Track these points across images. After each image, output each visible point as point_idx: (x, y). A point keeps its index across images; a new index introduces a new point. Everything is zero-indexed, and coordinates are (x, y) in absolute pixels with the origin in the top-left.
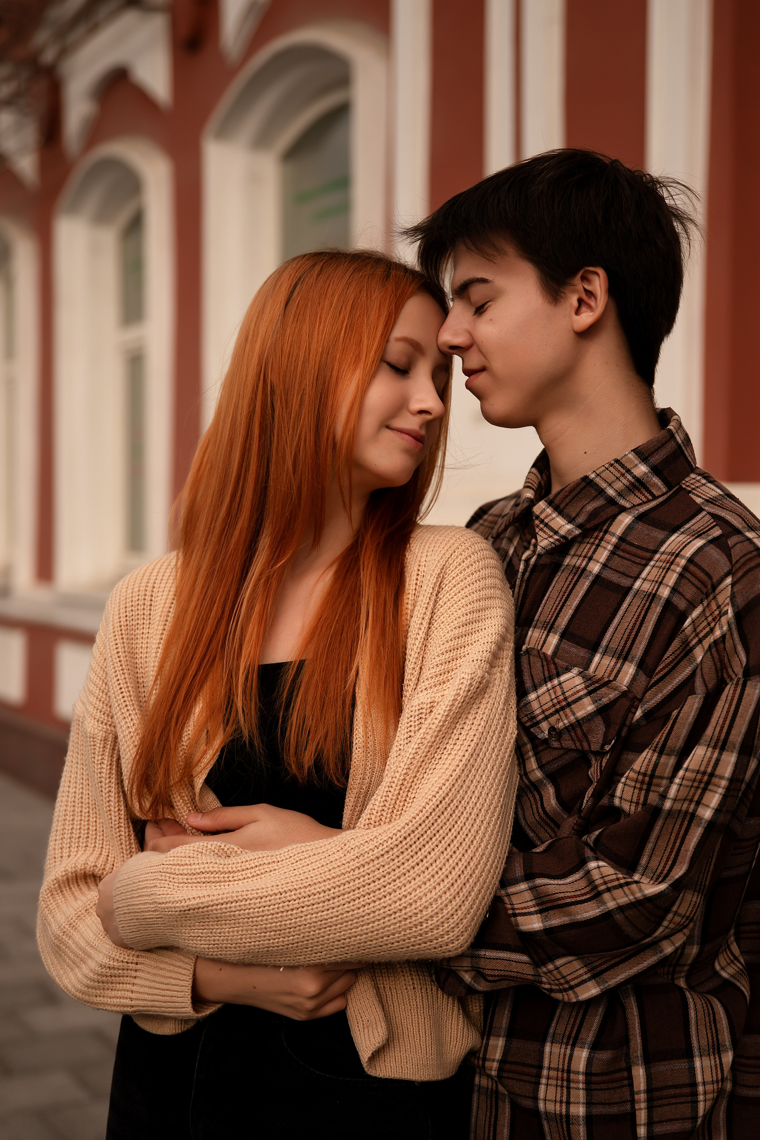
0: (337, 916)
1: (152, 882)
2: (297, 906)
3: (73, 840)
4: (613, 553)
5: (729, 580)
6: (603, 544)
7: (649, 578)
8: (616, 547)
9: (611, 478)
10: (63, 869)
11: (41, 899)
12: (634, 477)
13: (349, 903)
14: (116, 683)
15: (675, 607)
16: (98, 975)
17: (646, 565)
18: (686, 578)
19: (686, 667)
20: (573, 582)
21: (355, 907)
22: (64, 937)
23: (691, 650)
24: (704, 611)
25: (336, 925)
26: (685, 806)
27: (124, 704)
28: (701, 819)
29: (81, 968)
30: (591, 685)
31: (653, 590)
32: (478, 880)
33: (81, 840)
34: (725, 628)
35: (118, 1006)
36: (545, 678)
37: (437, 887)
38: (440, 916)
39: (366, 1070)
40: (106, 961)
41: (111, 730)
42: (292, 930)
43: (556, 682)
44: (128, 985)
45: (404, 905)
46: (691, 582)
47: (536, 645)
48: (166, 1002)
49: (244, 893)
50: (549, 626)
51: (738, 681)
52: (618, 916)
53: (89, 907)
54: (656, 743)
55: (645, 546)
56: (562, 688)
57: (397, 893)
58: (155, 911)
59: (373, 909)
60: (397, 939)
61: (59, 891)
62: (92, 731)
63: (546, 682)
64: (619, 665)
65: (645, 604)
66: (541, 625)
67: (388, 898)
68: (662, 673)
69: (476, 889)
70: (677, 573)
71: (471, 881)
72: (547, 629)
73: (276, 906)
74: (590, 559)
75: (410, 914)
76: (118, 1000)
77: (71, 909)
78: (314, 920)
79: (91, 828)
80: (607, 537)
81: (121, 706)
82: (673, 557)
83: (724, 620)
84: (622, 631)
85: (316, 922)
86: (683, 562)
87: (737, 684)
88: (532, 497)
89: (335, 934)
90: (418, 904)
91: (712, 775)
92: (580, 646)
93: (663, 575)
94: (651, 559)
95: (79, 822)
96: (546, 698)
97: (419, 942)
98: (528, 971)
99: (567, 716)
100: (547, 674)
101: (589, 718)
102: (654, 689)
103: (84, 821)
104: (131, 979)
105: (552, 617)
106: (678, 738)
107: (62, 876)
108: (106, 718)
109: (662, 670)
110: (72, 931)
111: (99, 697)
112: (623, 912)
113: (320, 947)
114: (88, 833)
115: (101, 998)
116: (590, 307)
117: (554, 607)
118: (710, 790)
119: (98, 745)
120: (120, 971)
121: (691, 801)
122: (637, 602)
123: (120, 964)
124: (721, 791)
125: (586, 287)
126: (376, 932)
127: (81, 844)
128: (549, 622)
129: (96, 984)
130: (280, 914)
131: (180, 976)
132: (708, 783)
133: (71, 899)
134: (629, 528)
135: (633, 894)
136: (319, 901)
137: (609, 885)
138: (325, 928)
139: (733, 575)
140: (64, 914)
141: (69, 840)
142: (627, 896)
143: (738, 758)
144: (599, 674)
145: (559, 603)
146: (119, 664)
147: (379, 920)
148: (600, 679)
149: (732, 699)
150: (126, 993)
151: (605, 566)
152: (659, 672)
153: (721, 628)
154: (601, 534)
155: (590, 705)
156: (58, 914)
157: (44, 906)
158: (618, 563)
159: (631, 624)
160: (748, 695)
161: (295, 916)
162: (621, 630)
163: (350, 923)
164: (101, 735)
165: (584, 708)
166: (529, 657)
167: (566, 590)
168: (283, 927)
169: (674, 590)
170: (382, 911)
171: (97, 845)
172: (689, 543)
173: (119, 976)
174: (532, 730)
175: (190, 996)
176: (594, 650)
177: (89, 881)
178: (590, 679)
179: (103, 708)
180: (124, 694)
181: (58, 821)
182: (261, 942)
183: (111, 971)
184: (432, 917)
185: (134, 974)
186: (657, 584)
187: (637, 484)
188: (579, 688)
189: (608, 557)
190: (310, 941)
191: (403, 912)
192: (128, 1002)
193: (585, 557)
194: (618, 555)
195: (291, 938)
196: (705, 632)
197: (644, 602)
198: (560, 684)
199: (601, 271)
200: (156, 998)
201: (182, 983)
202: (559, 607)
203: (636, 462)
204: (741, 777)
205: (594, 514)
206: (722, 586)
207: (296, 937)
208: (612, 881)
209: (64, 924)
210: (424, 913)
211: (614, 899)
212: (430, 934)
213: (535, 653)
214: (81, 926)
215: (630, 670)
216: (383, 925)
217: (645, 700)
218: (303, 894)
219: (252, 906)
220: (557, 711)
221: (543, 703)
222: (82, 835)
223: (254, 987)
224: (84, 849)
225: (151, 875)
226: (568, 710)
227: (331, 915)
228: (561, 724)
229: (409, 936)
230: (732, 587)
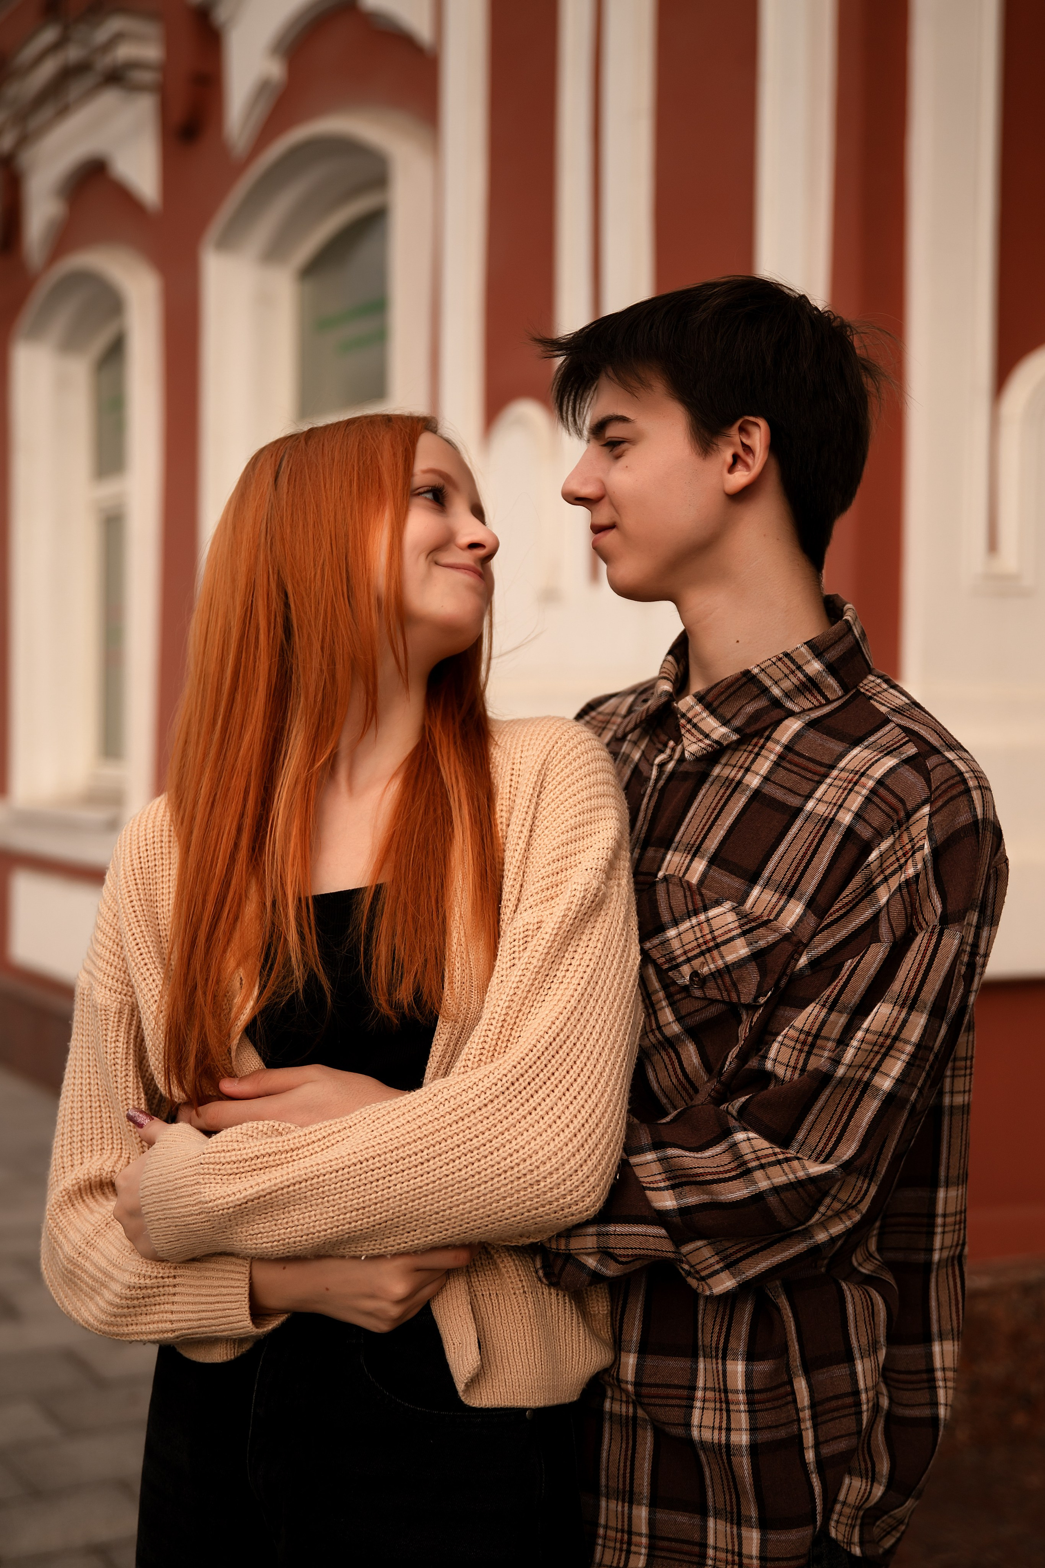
0: (434, 1182)
1: (192, 1178)
2: (384, 1174)
3: (85, 1143)
4: (776, 764)
5: (926, 810)
6: (764, 752)
7: (825, 798)
8: (781, 757)
9: (778, 675)
10: (73, 1177)
11: (48, 1217)
12: (806, 675)
13: (448, 1164)
14: (131, 938)
15: (858, 837)
16: (127, 1299)
17: (820, 783)
18: (874, 803)
19: (866, 909)
20: (725, 797)
21: (455, 1169)
22: (79, 1259)
23: (874, 888)
24: (893, 844)
25: (433, 1193)
26: (859, 1073)
27: (143, 963)
28: (878, 1089)
29: (102, 1295)
30: (746, 924)
31: (829, 814)
32: (606, 1132)
33: (94, 1141)
34: (920, 866)
35: (155, 1333)
36: (688, 912)
37: (556, 1138)
38: (561, 1172)
39: (463, 1398)
40: (134, 1280)
41: (128, 1001)
42: (378, 1205)
43: (702, 917)
44: (166, 1306)
45: (517, 1161)
46: (880, 808)
47: (677, 872)
48: (217, 1318)
49: (315, 1168)
50: (694, 849)
51: (933, 929)
52: (771, 1198)
53: (109, 1219)
54: (825, 997)
55: (818, 758)
56: (710, 925)
57: (507, 1147)
58: (199, 1214)
59: (478, 1170)
60: (509, 1205)
61: (70, 1205)
62: (104, 1002)
63: (689, 917)
64: (782, 903)
65: (819, 830)
66: (683, 848)
67: (495, 1154)
68: (838, 914)
69: (604, 1142)
70: (863, 796)
71: (597, 1131)
72: (692, 852)
73: (358, 1178)
74: (748, 770)
75: (524, 1172)
76: (155, 1325)
77: (87, 1225)
78: (406, 1189)
79: (105, 1126)
80: (770, 744)
81: (139, 965)
82: (857, 777)
83: (918, 856)
84: (789, 861)
85: (408, 1192)
86: (871, 784)
87: (932, 932)
88: (671, 690)
89: (432, 1205)
90: (534, 1159)
91: (896, 1038)
92: (735, 874)
93: (843, 796)
94: (826, 776)
95: (89, 1120)
96: (689, 937)
97: (536, 1205)
98: (666, 1247)
99: (713, 960)
100: (691, 907)
101: (741, 963)
102: (825, 933)
103: (96, 1118)
104: (170, 1297)
105: (697, 838)
106: (855, 992)
107: (73, 1185)
108: (120, 986)
109: (837, 910)
110: (89, 1251)
111: (110, 961)
112: (778, 1194)
113: (415, 1223)
114: (102, 1132)
115: (134, 1327)
116: (747, 466)
117: (701, 826)
118: (891, 1056)
119: (112, 1019)
120: (155, 1290)
121: (867, 1068)
122: (809, 826)
123: (154, 1281)
124: (904, 1057)
125: (744, 440)
126: (482, 1198)
127: (95, 1148)
128: (694, 845)
129: (126, 1310)
130: (362, 1188)
131: (233, 1283)
132: (890, 1048)
133: (85, 1212)
134: (798, 736)
135: (794, 1172)
136: (411, 1165)
137: (763, 1161)
138: (420, 1199)
139: (932, 804)
140: (80, 1232)
141: (79, 1144)
142: (786, 1174)
143: (928, 1020)
144: (758, 911)
145: (707, 822)
146: (133, 915)
147: (486, 1182)
148: (758, 918)
149: (926, 950)
150: (165, 1315)
151: (766, 779)
152: (834, 912)
153: (915, 865)
154: (762, 741)
155: (744, 948)
156: (71, 1232)
157: (53, 1225)
158: (783, 777)
159: (801, 854)
160: (945, 945)
161: (381, 1187)
162: (788, 859)
163: (450, 1189)
164: (115, 1007)
165: (735, 951)
166: (668, 885)
167: (716, 806)
168: (368, 1203)
169: (858, 816)
170: (489, 1171)
171: (115, 1146)
172: (877, 761)
173: (154, 1296)
174: (670, 973)
175: (247, 1306)
176: (753, 880)
177: (107, 1191)
178: (746, 916)
179: (115, 974)
180: (142, 950)
181: (64, 1122)
182: (340, 1228)
183: (143, 1291)
184: (551, 1173)
185: (172, 1290)
186: (836, 808)
187: (809, 684)
188: (731, 926)
189: (771, 768)
190: (402, 1218)
191: (516, 1170)
192: (168, 1326)
193: (741, 767)
194: (784, 768)
195: (378, 1217)
196: (892, 868)
197: (817, 828)
198: (708, 920)
199: (762, 423)
200: (203, 1315)
201: (236, 1291)
202: (707, 826)
203: (809, 658)
204: (931, 1045)
205: (754, 717)
206: (918, 815)
207: (384, 1214)
208: (767, 1156)
209: (79, 1244)
210: (542, 1169)
211: (769, 1178)
212: (549, 1194)
213: (676, 880)
214: (101, 1243)
215: (795, 910)
216: (491, 1188)
217: (812, 944)
218: (390, 1160)
219: (327, 1182)
220: (702, 953)
221: (685, 941)
222: (95, 1136)
223: (327, 1289)
224: (99, 1152)
225: (190, 1169)
226: (715, 953)
227: (426, 1182)
228: (705, 970)
229: (523, 1198)
230: (930, 818)
